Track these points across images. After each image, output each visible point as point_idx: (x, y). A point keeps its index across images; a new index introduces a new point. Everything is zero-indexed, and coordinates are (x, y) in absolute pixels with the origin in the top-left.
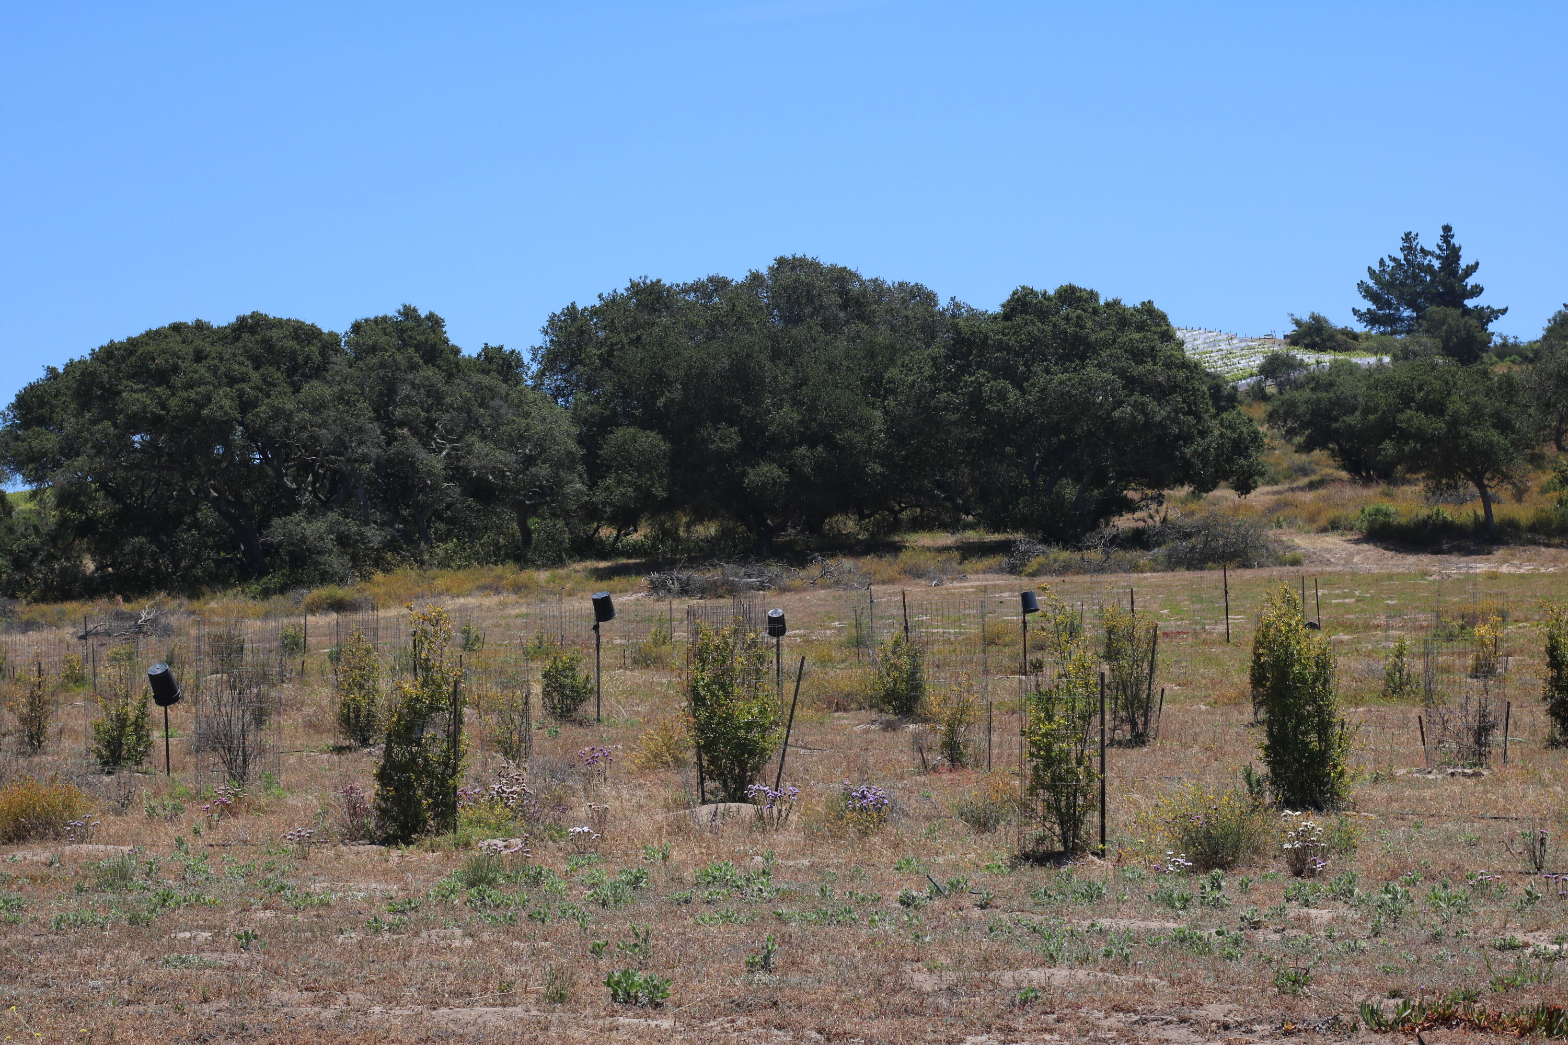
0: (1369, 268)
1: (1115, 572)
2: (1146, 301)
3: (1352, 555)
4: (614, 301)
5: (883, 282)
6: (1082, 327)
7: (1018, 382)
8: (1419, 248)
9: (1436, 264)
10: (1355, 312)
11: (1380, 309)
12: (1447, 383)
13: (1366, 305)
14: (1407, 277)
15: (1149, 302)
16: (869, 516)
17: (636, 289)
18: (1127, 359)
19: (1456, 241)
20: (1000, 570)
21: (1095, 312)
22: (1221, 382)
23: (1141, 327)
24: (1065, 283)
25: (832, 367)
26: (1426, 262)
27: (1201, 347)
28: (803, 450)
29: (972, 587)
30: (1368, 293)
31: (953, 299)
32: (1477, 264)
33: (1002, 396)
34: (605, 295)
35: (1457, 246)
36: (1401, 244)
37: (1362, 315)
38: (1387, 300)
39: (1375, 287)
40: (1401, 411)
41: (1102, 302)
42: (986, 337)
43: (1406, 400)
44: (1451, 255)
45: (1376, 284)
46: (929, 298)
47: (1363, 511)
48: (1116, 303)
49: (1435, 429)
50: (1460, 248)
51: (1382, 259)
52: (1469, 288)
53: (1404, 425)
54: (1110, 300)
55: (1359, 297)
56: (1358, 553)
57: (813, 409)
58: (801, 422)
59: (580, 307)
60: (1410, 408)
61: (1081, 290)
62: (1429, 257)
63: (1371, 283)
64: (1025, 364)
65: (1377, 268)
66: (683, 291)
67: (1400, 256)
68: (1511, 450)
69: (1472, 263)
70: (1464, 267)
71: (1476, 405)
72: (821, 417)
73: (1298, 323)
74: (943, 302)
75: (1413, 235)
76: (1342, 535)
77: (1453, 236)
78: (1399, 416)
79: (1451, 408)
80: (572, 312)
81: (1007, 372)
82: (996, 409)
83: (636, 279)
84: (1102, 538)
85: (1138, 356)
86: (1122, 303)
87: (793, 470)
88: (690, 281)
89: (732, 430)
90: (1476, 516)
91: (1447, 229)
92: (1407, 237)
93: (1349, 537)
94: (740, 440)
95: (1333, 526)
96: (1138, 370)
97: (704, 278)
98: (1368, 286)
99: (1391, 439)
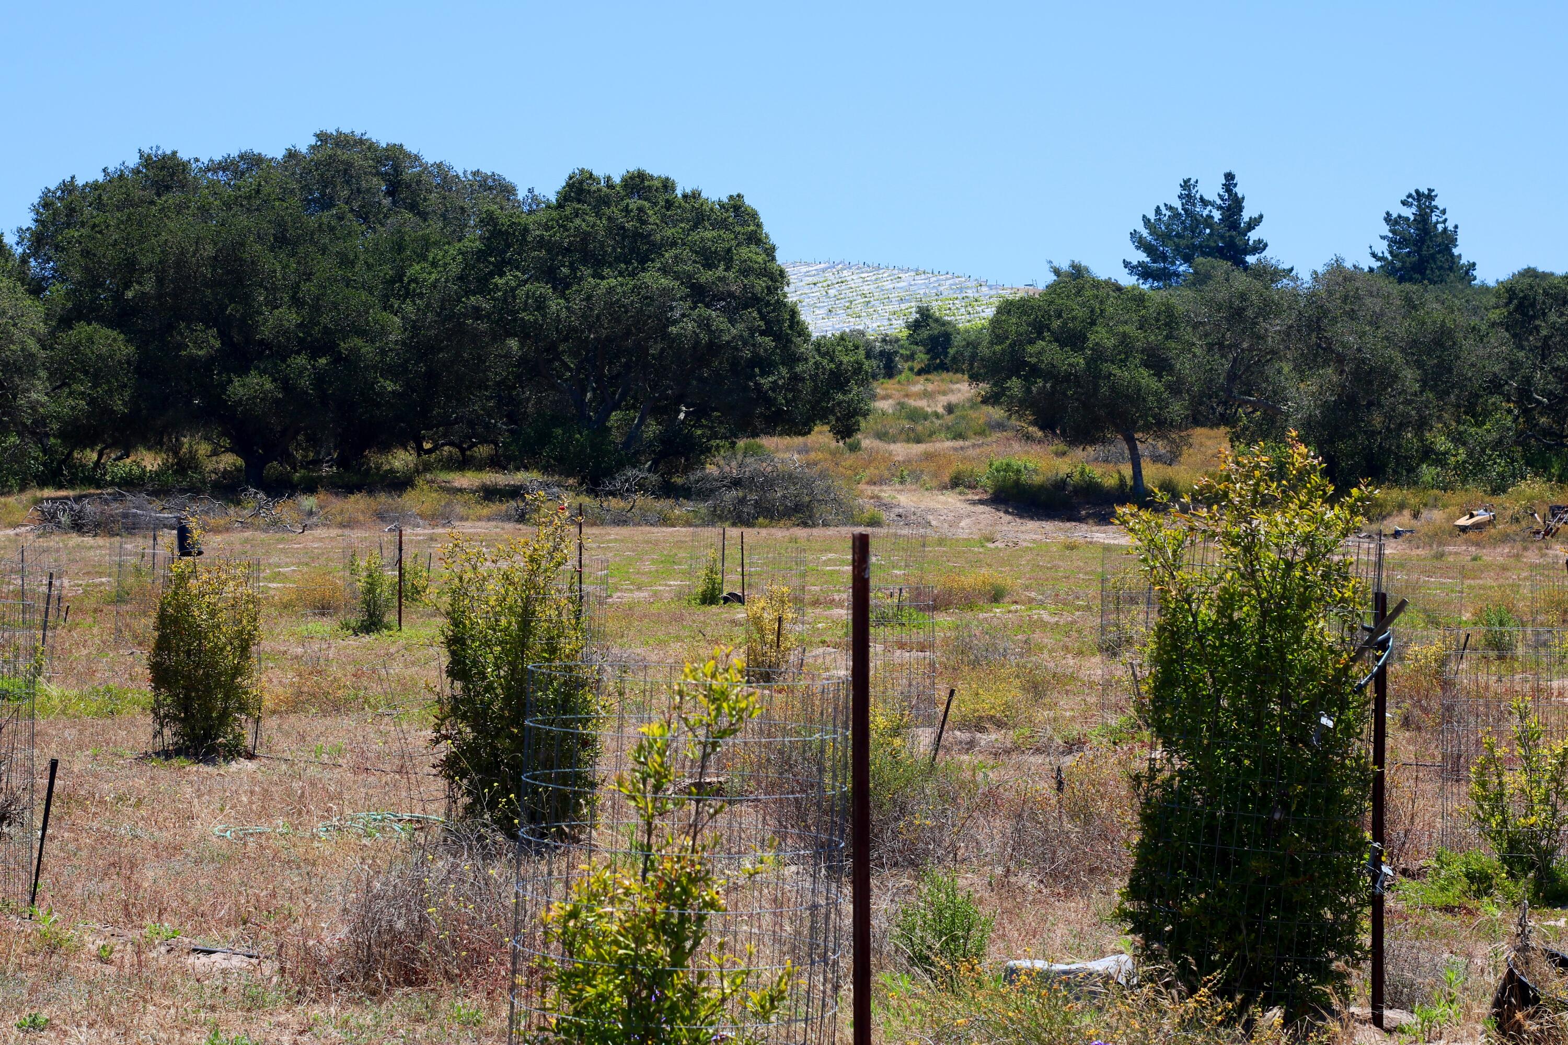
0: (1144, 216)
1: (639, 524)
2: (735, 194)
3: (960, 518)
4: (121, 176)
5: (450, 168)
6: (644, 223)
7: (562, 286)
8: (1198, 196)
9: (1217, 215)
10: (1126, 264)
11: (1154, 261)
12: (1092, 311)
13: (1141, 257)
14: (1185, 228)
15: (739, 196)
16: (429, 452)
17: (147, 161)
18: (695, 262)
19: (1239, 191)
20: (508, 518)
21: (669, 204)
22: (950, 330)
23: (722, 224)
24: (633, 168)
25: (346, 261)
26: (1205, 213)
27: (945, 293)
28: (301, 360)
29: (424, 535)
30: (1141, 244)
31: (530, 191)
32: (1261, 217)
33: (541, 304)
34: (111, 169)
35: (1240, 196)
36: (1179, 190)
37: (1133, 267)
38: (1163, 253)
39: (1149, 238)
40: (1032, 342)
41: (679, 193)
42: (526, 230)
43: (1040, 328)
44: (1233, 205)
45: (1151, 234)
46: (507, 190)
47: (991, 465)
48: (696, 195)
49: (1069, 365)
50: (1243, 198)
51: (1158, 207)
52: (1251, 242)
53: (1034, 360)
54: (688, 191)
55: (1131, 247)
56: (969, 516)
57: (316, 308)
58: (300, 326)
59: (80, 182)
60: (1043, 339)
61: (652, 177)
62: (1209, 208)
63: (1145, 233)
64: (572, 266)
65: (1152, 217)
66: (208, 169)
67: (1177, 204)
68: (1165, 395)
69: (1255, 215)
70: (1246, 219)
71: (1124, 335)
72: (325, 319)
73: (1057, 272)
74: (521, 194)
75: (1192, 182)
76: (960, 494)
77: (1236, 185)
78: (1029, 349)
79: (1092, 338)
80: (68, 188)
81: (549, 274)
82: (532, 319)
83: (147, 150)
84: (626, 481)
85: (708, 259)
86: (704, 195)
87: (286, 385)
88: (218, 158)
89: (210, 332)
90: (1122, 479)
91: (1229, 177)
92: (1186, 184)
93: (970, 497)
94: (218, 344)
95: (956, 483)
96: (706, 276)
97: (235, 153)
98: (1141, 237)
99: (1019, 377)
